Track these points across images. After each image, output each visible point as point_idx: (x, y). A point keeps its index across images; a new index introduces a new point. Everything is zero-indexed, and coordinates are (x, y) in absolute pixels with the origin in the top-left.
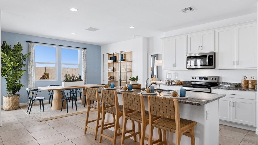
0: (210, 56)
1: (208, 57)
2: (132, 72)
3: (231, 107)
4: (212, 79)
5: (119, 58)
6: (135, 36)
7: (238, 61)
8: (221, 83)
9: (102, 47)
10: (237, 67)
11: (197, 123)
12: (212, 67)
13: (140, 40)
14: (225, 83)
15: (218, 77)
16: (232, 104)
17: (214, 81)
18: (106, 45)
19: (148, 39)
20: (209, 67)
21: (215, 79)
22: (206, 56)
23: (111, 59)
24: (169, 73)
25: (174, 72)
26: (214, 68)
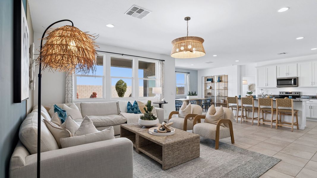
0: (294, 79)
1: (293, 80)
2: (227, 89)
3: (310, 109)
4: (295, 93)
5: (216, 80)
6: (233, 65)
7: (314, 83)
8: (302, 96)
9: (198, 71)
10: (314, 86)
11: (298, 110)
12: (296, 86)
13: (236, 67)
14: (304, 96)
15: (300, 92)
16: (311, 107)
17: (297, 94)
18: (202, 70)
19: (241, 66)
20: (294, 86)
21: (298, 93)
22: (291, 79)
23: (208, 80)
24: (262, 90)
25: (265, 89)
26: (298, 86)
